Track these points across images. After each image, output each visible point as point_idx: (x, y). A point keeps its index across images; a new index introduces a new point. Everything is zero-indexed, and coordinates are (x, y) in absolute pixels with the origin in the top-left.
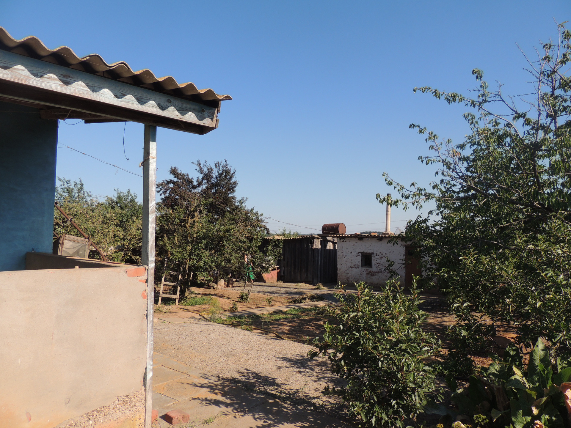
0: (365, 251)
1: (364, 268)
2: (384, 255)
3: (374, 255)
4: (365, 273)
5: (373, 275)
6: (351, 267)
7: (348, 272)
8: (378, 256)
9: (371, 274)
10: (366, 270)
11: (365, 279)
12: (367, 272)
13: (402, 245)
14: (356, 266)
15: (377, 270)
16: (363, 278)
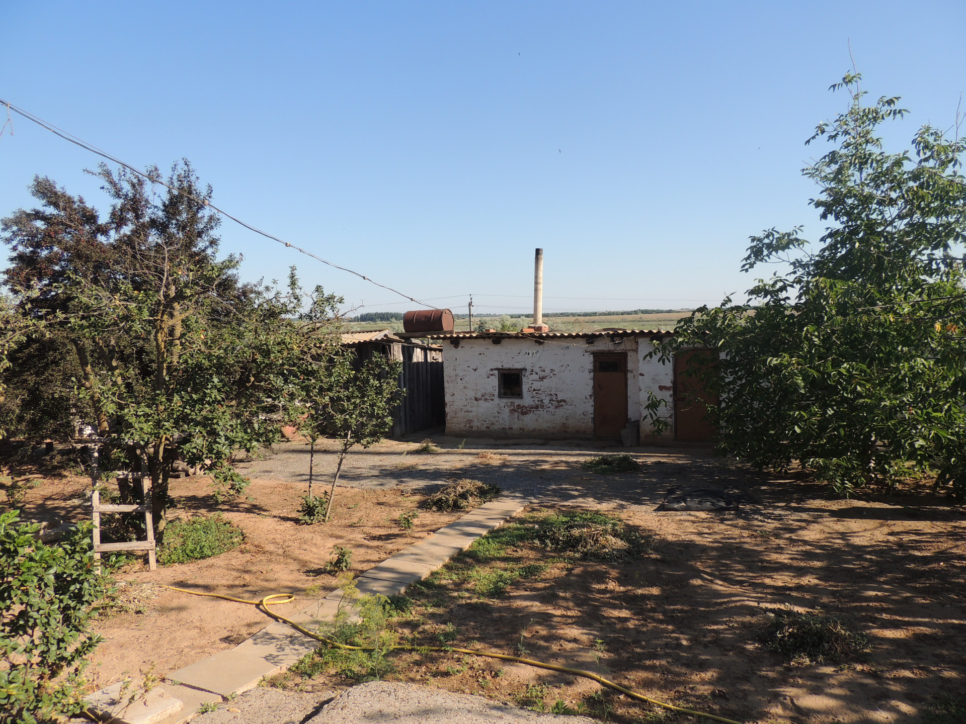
0: (506, 366)
1: (505, 400)
2: (548, 371)
3: (528, 373)
4: (507, 410)
5: (525, 413)
6: (476, 399)
7: (470, 409)
8: (535, 375)
9: (520, 410)
10: (509, 404)
11: (507, 421)
12: (512, 408)
13: (586, 352)
14: (487, 397)
15: (533, 403)
16: (503, 419)
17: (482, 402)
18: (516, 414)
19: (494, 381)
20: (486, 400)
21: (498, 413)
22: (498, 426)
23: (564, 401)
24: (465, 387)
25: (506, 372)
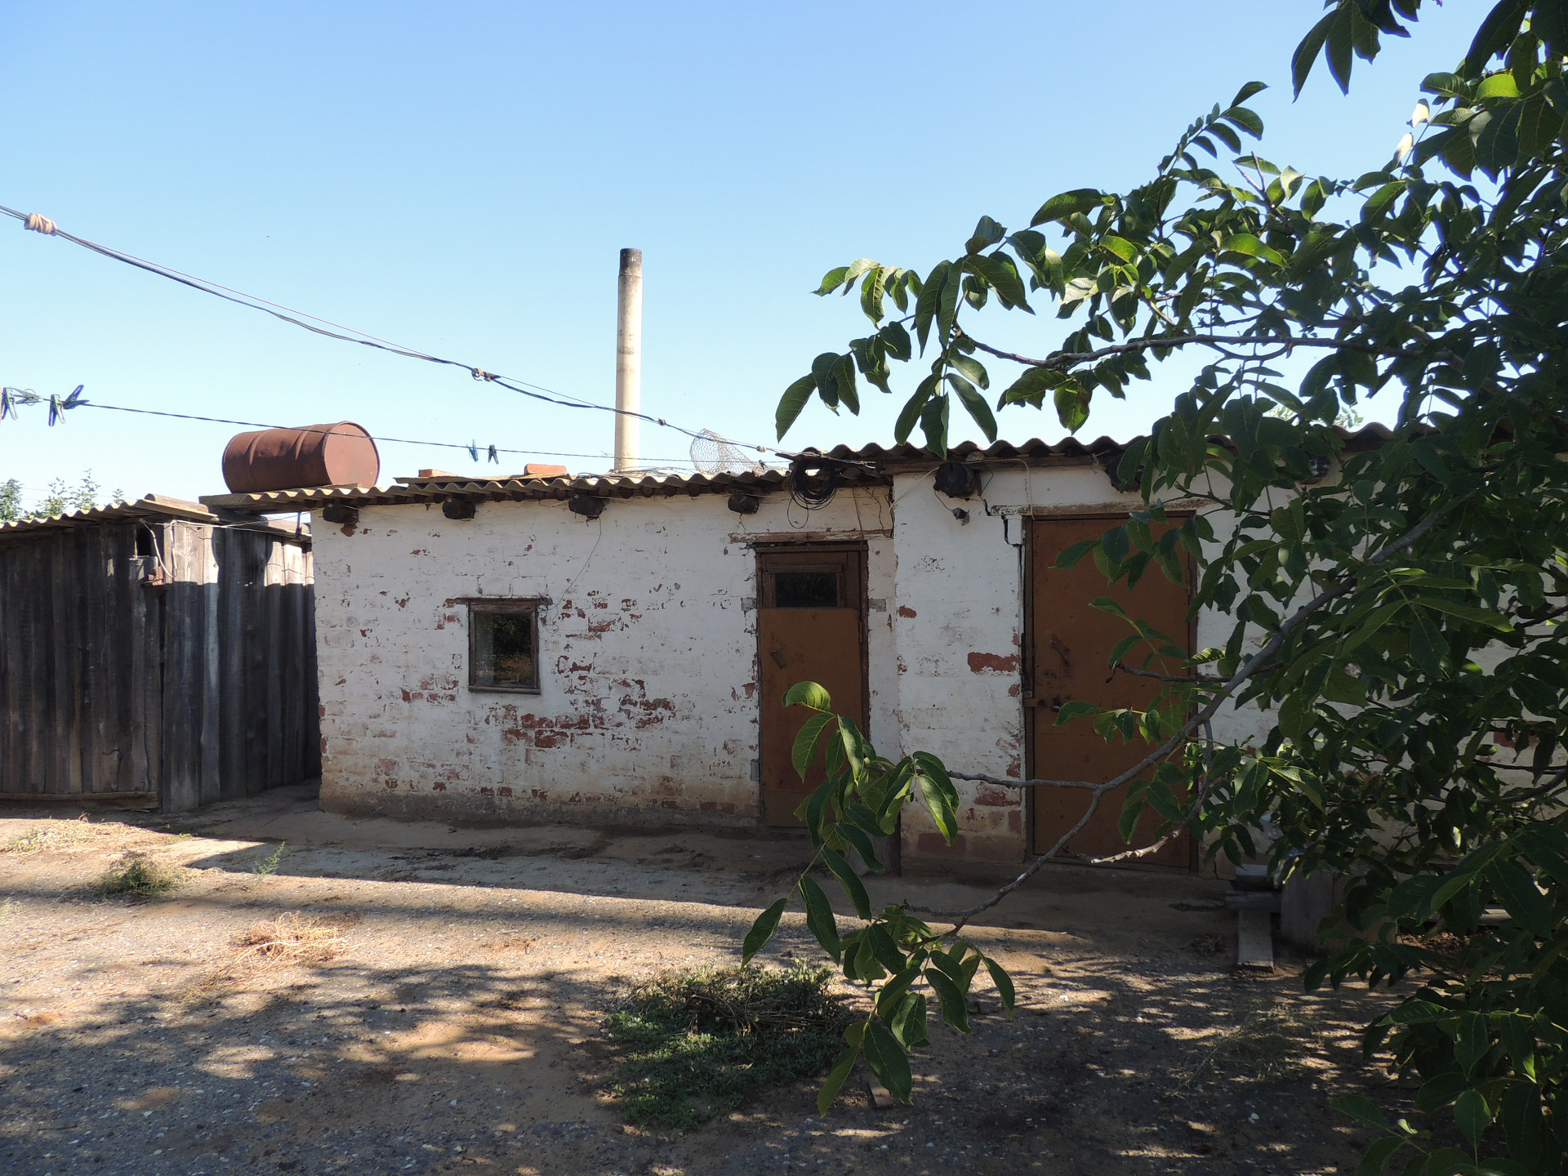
0: (492, 590)
1: (489, 700)
2: (615, 606)
3: (553, 613)
4: (494, 732)
5: (546, 743)
6: (406, 696)
7: (389, 727)
8: (575, 618)
9: (532, 733)
10: (501, 712)
11: (496, 767)
12: (509, 725)
13: (734, 540)
14: (437, 690)
15: (570, 710)
16: (484, 759)
17: (421, 705)
18: (522, 744)
19: (457, 639)
20: (433, 697)
21: (470, 741)
22: (469, 784)
23: (666, 705)
24: (374, 658)
25: (490, 608)
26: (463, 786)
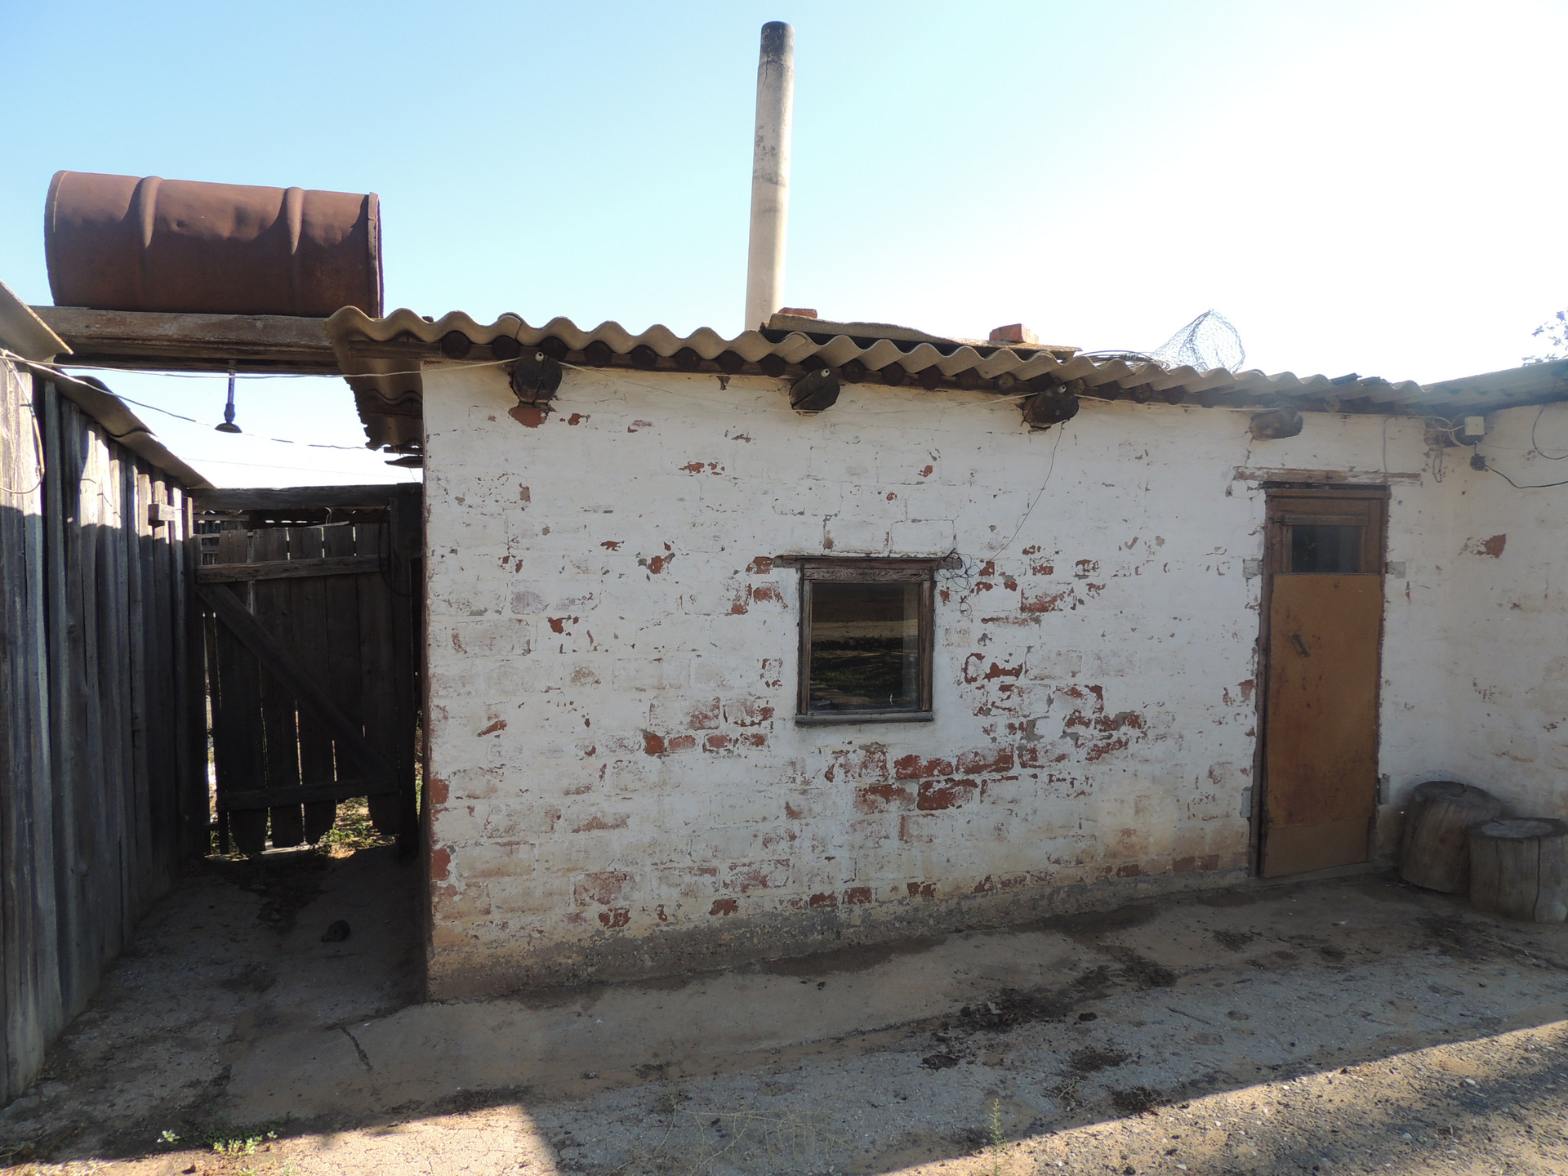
0: (852, 542)
1: (833, 739)
2: (1064, 570)
3: (962, 582)
4: (843, 793)
5: (942, 801)
6: (654, 745)
7: (611, 809)
8: (999, 590)
9: (913, 788)
10: (857, 758)
11: (841, 856)
12: (872, 777)
13: (1241, 476)
14: (726, 728)
15: (983, 743)
16: (819, 844)
17: (691, 762)
18: (894, 810)
19: (774, 631)
20: (717, 742)
21: (792, 813)
22: (787, 893)
23: (1134, 720)
24: (579, 675)
25: (844, 574)
26: (776, 897)
